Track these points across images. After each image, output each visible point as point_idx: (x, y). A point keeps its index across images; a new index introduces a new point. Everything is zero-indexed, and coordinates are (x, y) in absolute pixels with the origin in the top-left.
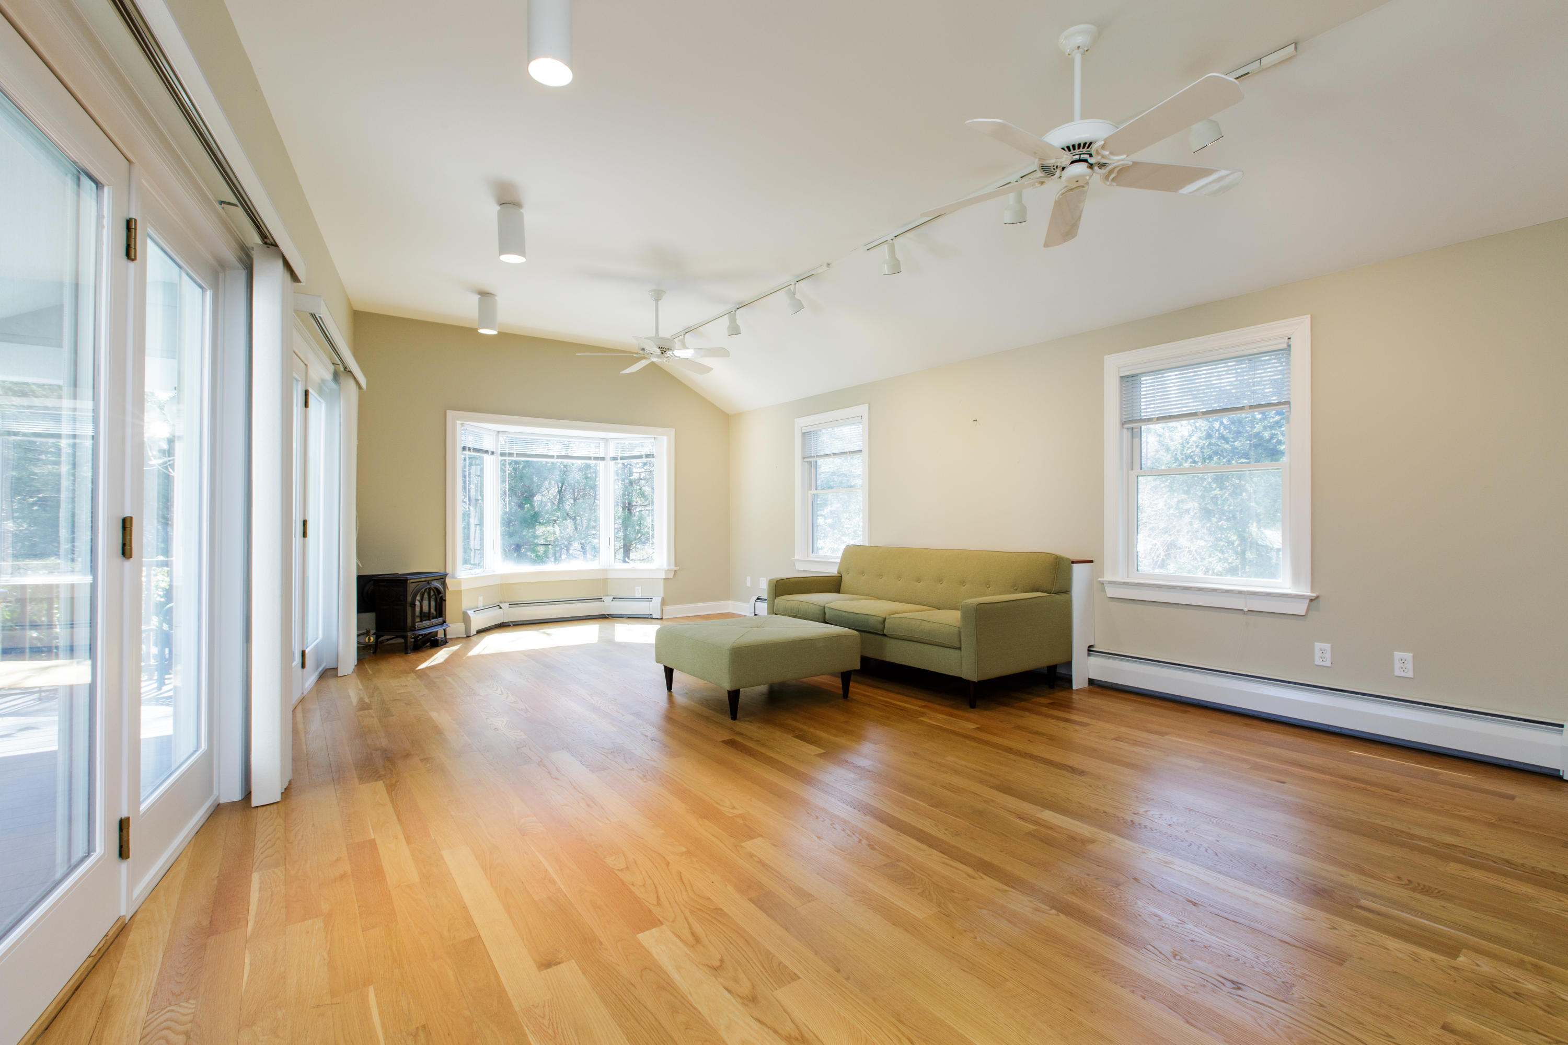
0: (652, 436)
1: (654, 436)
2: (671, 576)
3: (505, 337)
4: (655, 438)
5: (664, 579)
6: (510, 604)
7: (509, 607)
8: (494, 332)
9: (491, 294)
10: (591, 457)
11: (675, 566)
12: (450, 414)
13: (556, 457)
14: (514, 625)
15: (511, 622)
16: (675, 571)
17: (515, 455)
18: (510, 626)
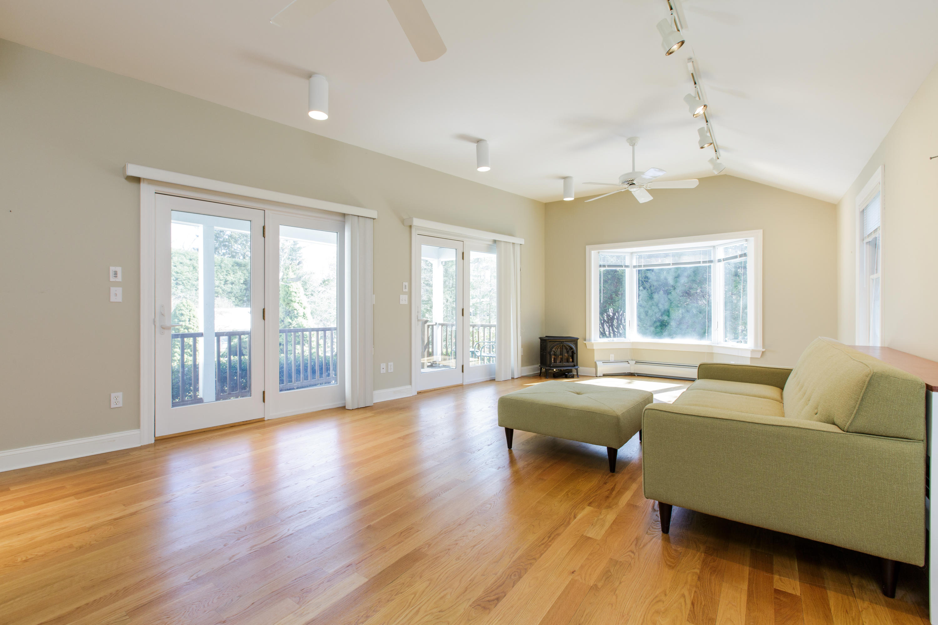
0: (743, 239)
1: (745, 239)
2: (759, 355)
3: (579, 201)
4: (747, 240)
5: (751, 358)
6: (636, 362)
7: (635, 364)
8: (572, 199)
9: (571, 177)
10: (700, 262)
11: (763, 349)
12: (588, 247)
13: (671, 264)
14: (638, 376)
15: (636, 373)
16: (763, 352)
17: (643, 266)
18: (635, 375)
